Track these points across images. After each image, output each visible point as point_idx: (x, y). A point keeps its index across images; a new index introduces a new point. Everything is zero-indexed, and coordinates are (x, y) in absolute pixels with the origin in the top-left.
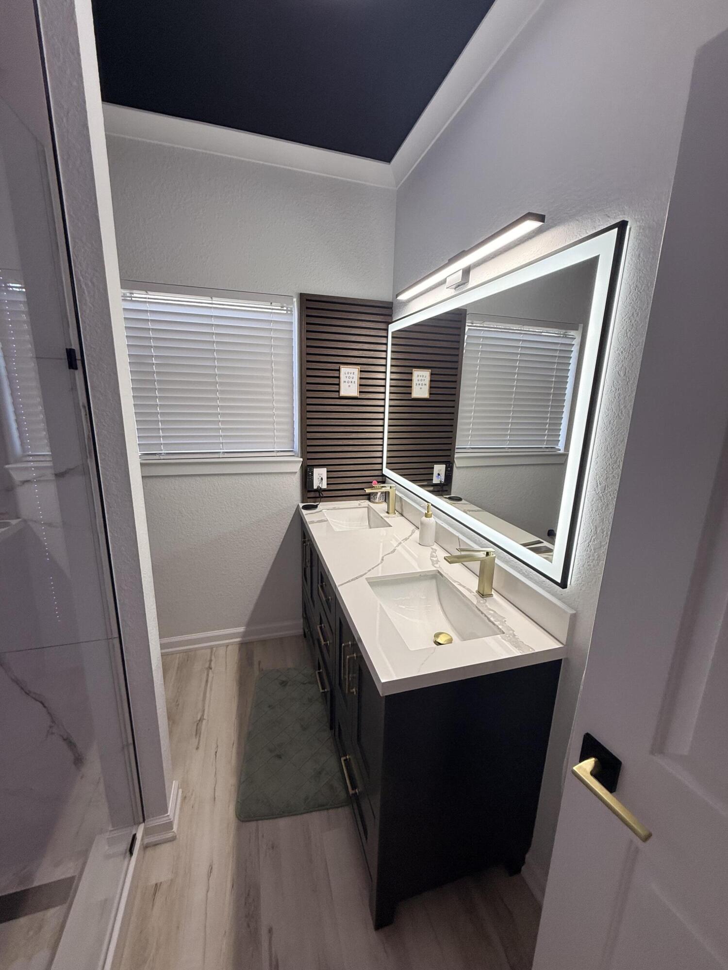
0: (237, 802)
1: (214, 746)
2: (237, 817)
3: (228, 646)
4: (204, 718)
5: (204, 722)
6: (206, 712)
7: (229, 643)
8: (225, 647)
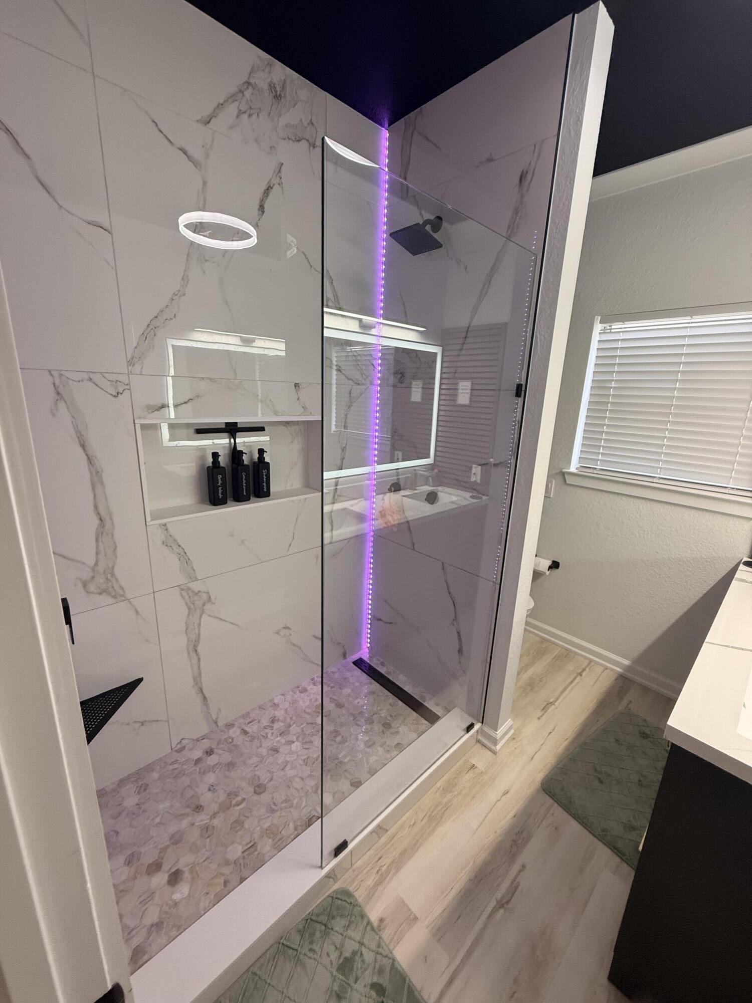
0: (547, 776)
1: (552, 727)
2: (541, 783)
3: (607, 669)
4: (556, 704)
5: (553, 707)
6: (559, 701)
7: (609, 667)
8: (603, 668)
